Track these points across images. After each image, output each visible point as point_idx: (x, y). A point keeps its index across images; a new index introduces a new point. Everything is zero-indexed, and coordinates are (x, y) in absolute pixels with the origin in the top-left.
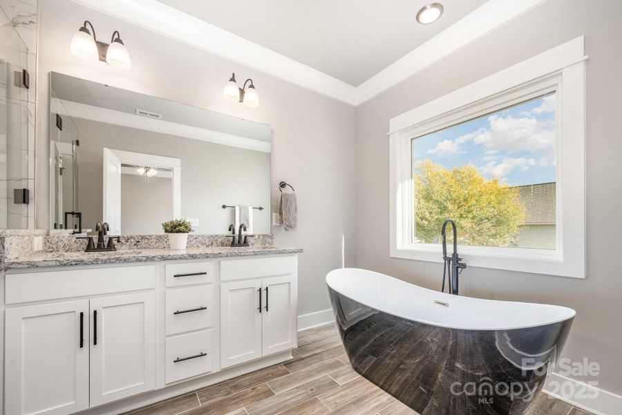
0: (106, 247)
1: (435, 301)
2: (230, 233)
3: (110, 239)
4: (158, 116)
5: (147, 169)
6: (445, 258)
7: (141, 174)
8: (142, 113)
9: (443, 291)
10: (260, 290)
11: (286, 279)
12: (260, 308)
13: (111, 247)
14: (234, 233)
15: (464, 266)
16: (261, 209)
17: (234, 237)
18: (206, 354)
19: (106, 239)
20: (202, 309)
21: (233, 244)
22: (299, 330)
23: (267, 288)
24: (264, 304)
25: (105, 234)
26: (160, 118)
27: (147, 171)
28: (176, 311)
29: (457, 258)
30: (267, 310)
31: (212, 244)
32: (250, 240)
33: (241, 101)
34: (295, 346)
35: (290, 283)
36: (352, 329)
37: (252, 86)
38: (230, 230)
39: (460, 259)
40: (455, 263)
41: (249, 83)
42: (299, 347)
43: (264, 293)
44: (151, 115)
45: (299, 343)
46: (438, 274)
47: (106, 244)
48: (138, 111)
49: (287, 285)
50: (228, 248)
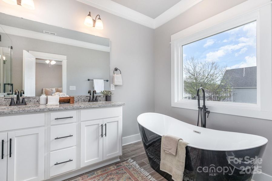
0: (21, 103)
1: (194, 131)
2: (89, 95)
3: (23, 99)
4: (55, 34)
5: (50, 61)
6: (199, 108)
7: (48, 63)
8: (46, 32)
9: (198, 126)
10: (102, 125)
11: (116, 119)
12: (102, 135)
13: (24, 103)
14: (91, 95)
15: (209, 112)
16: (107, 81)
17: (90, 97)
18: (72, 160)
19: (21, 98)
20: (70, 136)
21: (89, 101)
22: (123, 145)
23: (106, 124)
24: (104, 133)
25: (21, 96)
26: (56, 35)
27: (50, 62)
28: (56, 138)
29: (205, 108)
30: (106, 136)
31: (79, 100)
32: (99, 98)
33: (94, 26)
34: (121, 154)
35: (118, 121)
36: (150, 145)
37: (99, 19)
38: (89, 93)
39: (207, 109)
40: (204, 111)
41: (98, 17)
42: (123, 154)
43: (104, 127)
44: (51, 33)
45: (123, 152)
46: (195, 116)
47: (21, 101)
48: (44, 31)
49: (117, 122)
50: (87, 103)
